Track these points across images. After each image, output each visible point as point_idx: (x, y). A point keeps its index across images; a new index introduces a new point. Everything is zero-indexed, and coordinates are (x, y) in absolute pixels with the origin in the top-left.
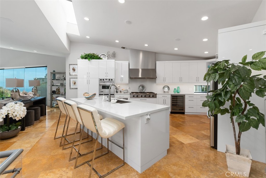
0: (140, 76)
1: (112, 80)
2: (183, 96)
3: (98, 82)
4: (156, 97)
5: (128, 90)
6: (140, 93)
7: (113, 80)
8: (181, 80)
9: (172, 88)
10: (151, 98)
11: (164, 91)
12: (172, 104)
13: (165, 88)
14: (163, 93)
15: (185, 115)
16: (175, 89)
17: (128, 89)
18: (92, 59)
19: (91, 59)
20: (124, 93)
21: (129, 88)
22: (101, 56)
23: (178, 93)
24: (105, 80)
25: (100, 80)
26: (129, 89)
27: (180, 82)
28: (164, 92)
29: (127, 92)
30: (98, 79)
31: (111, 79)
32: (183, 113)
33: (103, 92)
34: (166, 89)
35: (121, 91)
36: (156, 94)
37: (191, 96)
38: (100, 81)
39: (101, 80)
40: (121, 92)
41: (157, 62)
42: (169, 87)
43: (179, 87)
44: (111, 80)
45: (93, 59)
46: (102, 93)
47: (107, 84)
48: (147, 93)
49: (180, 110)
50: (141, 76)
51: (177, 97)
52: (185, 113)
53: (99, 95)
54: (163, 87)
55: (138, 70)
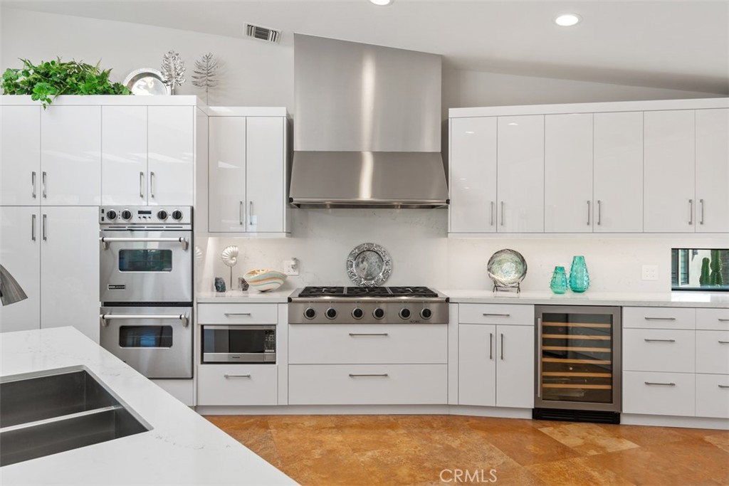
0: (365, 194)
1: (177, 215)
2: (608, 312)
3: (98, 229)
4: (445, 320)
5: (283, 277)
6: (353, 292)
7: (186, 218)
8: (594, 216)
9: (543, 263)
10: (417, 322)
11: (495, 282)
12: (544, 364)
13: (500, 263)
14: (489, 294)
15: (623, 431)
16: (559, 270)
17: (286, 268)
18: (65, 93)
19: (56, 94)
20: (263, 292)
21: (293, 263)
22: (133, 81)
23: (576, 291)
24: (135, 218)
25: (105, 215)
26: (294, 267)
27: (589, 229)
28: (497, 287)
29: (278, 286)
30: (97, 211)
31: (170, 212)
32: (612, 419)
33: (122, 287)
34: (507, 273)
35: (243, 281)
36: (447, 300)
37: (657, 311)
38: (107, 220)
39: (112, 215)
40: (245, 286)
41: (453, 112)
42: (523, 261)
43: (581, 258)
44: (170, 219)
45: (73, 90)
46: (116, 296)
47: (152, 241)
48: (398, 291)
49: (590, 396)
50: (374, 193)
51: (566, 318)
52: (624, 421)
53: (100, 304)
54: (491, 262)
55: (351, 160)
